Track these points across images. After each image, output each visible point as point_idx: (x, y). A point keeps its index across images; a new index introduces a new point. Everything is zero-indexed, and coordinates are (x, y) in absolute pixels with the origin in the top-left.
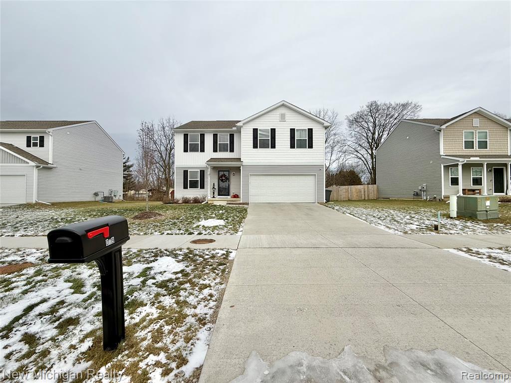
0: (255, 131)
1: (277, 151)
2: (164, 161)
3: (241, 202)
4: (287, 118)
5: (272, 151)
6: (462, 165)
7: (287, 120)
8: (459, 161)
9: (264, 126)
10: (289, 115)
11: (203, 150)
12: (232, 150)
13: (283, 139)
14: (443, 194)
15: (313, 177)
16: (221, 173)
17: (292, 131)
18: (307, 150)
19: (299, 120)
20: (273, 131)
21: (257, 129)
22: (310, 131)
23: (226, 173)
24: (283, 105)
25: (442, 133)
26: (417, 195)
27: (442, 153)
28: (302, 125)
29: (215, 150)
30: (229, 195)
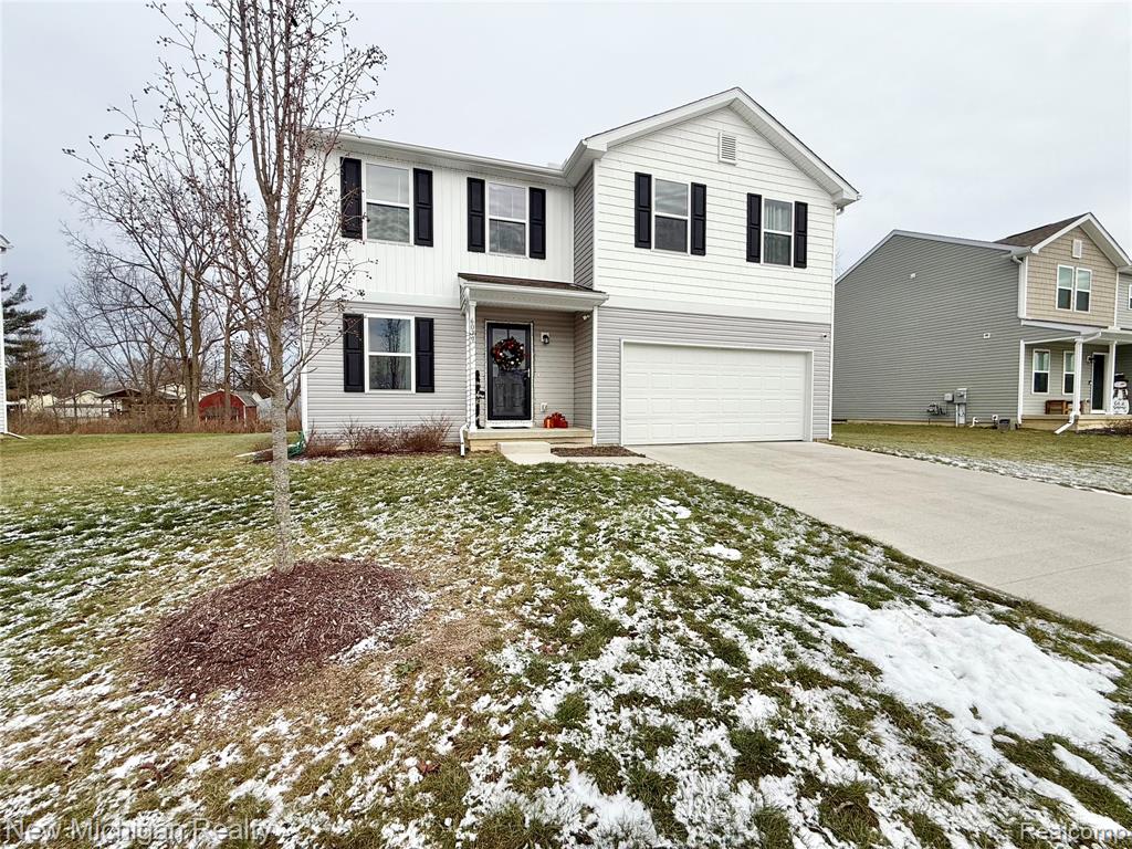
0: (643, 182)
1: (709, 267)
3: (595, 443)
4: (739, 155)
5: (694, 265)
6: (1084, 345)
7: (740, 164)
8: (1079, 333)
9: (674, 166)
10: (746, 144)
11: (425, 237)
12: (538, 251)
13: (726, 225)
14: (1021, 412)
15: (800, 360)
16: (500, 336)
17: (754, 202)
18: (791, 272)
19: (771, 170)
20: (699, 191)
21: (649, 177)
22: (802, 209)
23: (519, 336)
24: (730, 107)
26: (938, 413)
27: (1023, 313)
28: (782, 187)
29: (476, 244)
30: (527, 416)
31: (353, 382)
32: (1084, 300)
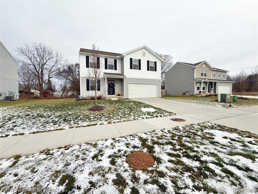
0: (131, 59)
1: (142, 72)
2: (38, 72)
3: (124, 98)
4: (146, 55)
5: (139, 71)
6: (203, 82)
7: (146, 56)
8: (202, 80)
9: (136, 57)
10: (147, 53)
11: (98, 68)
12: (116, 69)
13: (144, 65)
14: (195, 93)
15: (156, 86)
16: (110, 82)
17: (148, 62)
18: (154, 72)
19: (151, 57)
20: (140, 60)
21: (132, 59)
22: (156, 63)
23: (113, 82)
24: (144, 48)
25: (195, 70)
26: (184, 94)
27: (195, 77)
28: (152, 59)
29: (106, 68)
30: (114, 94)
31: (88, 89)
32: (205, 75)
